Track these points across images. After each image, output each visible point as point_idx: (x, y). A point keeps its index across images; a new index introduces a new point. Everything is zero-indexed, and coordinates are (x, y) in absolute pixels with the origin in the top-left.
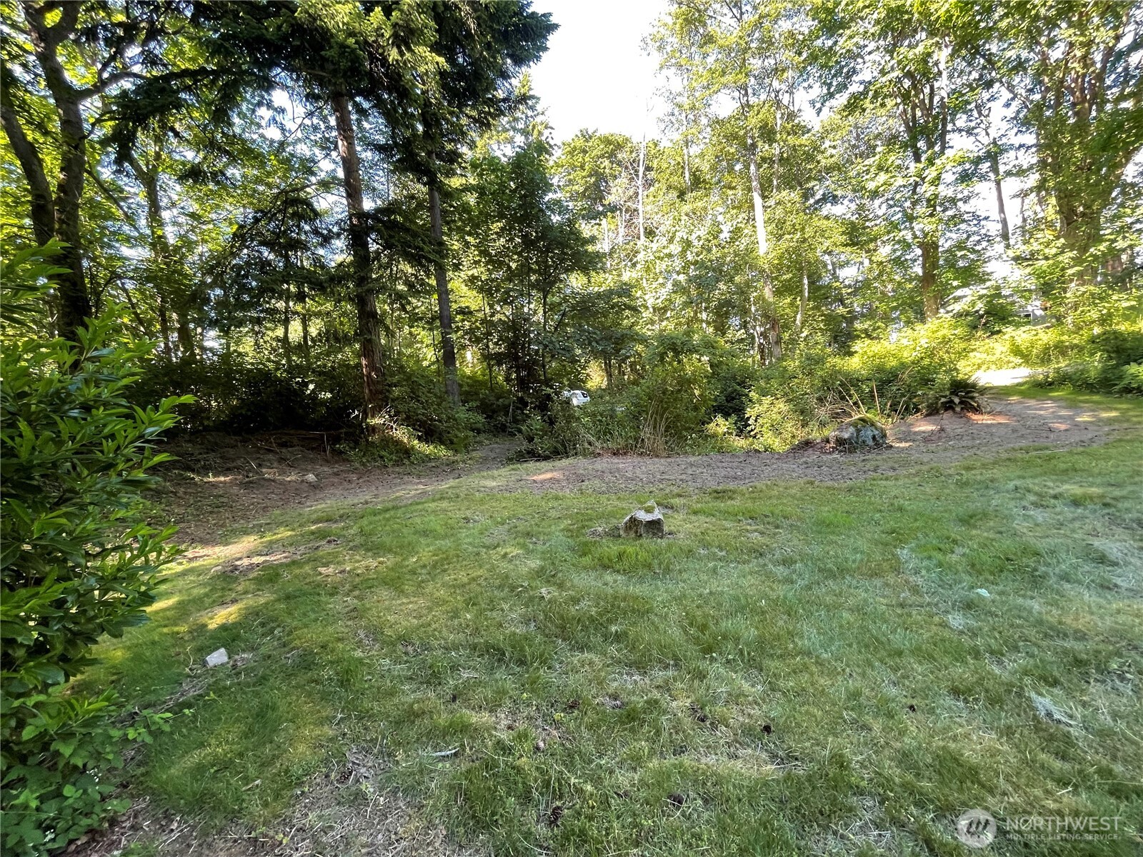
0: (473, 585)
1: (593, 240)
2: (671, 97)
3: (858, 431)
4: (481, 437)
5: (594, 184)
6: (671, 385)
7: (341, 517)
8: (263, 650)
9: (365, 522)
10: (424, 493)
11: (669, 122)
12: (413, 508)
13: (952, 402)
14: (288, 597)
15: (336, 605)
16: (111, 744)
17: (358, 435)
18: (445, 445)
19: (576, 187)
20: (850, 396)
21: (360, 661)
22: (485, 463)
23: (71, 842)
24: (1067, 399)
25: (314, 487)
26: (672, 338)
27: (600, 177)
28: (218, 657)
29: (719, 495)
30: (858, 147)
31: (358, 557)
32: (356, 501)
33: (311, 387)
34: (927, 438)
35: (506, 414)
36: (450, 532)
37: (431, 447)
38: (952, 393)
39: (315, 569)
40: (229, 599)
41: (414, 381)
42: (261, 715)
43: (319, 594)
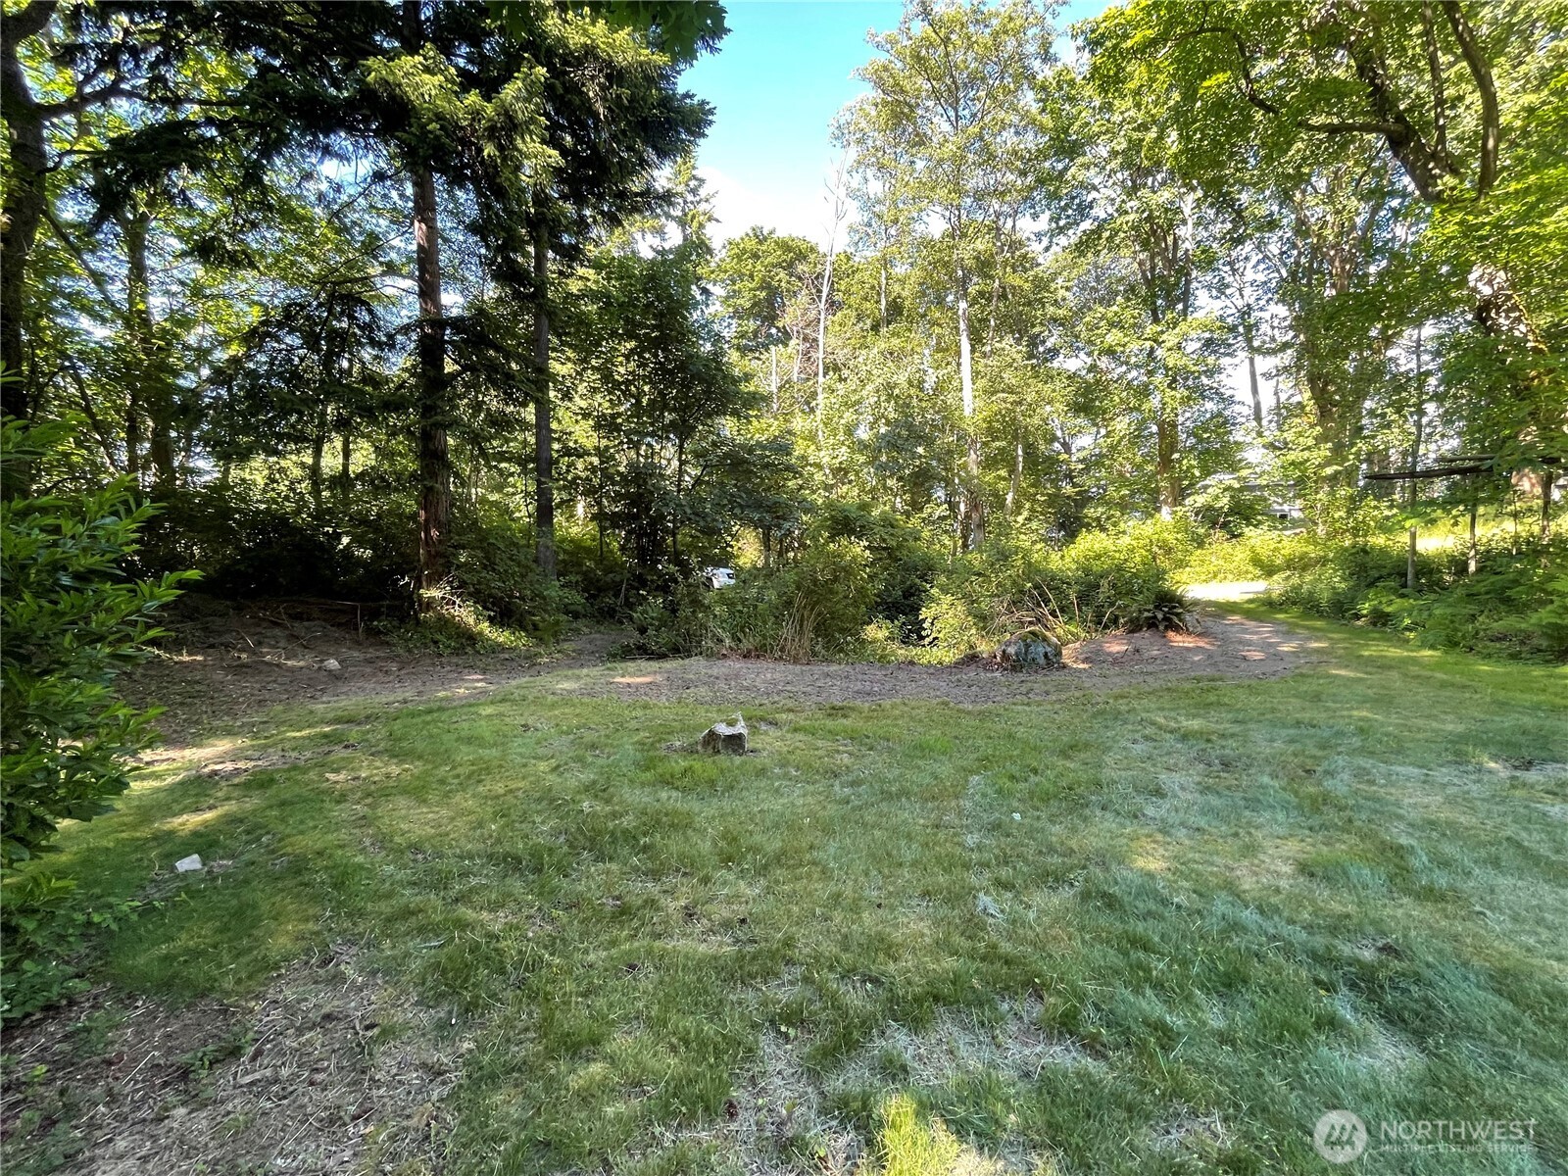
0: (509, 797)
1: (748, 377)
2: (868, 203)
3: (1027, 646)
4: (580, 624)
5: (766, 300)
7: (368, 717)
8: (246, 857)
9: (397, 726)
10: (484, 692)
11: (862, 235)
12: (466, 710)
13: (1155, 617)
14: (283, 804)
15: (339, 812)
16: (74, 927)
17: (406, 610)
18: (525, 630)
19: (741, 301)
21: (361, 867)
22: (578, 659)
23: (28, 1015)
24: (1289, 624)
25: (335, 677)
27: (773, 292)
28: (190, 863)
29: (835, 711)
30: (1097, 291)
31: (378, 764)
32: (391, 699)
33: (345, 540)
34: (1117, 660)
35: (617, 595)
36: (500, 740)
37: (506, 633)
38: (1156, 607)
39: (321, 775)
40: (206, 805)
41: (490, 544)
42: (239, 913)
43: (322, 801)
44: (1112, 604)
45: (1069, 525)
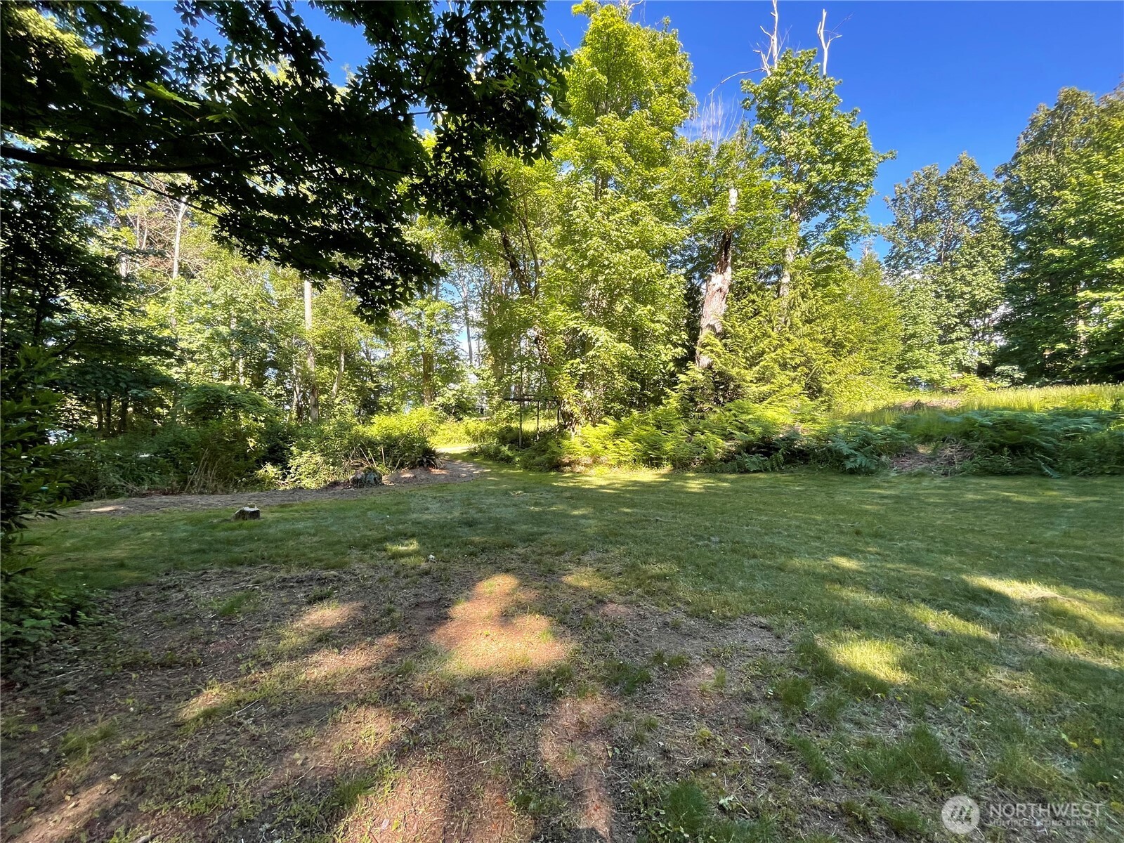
3: (366, 475)
6: (228, 437)
13: (423, 461)
20: (367, 455)
26: (218, 391)
34: (407, 481)
38: (423, 456)
44: (401, 456)
45: (369, 407)
